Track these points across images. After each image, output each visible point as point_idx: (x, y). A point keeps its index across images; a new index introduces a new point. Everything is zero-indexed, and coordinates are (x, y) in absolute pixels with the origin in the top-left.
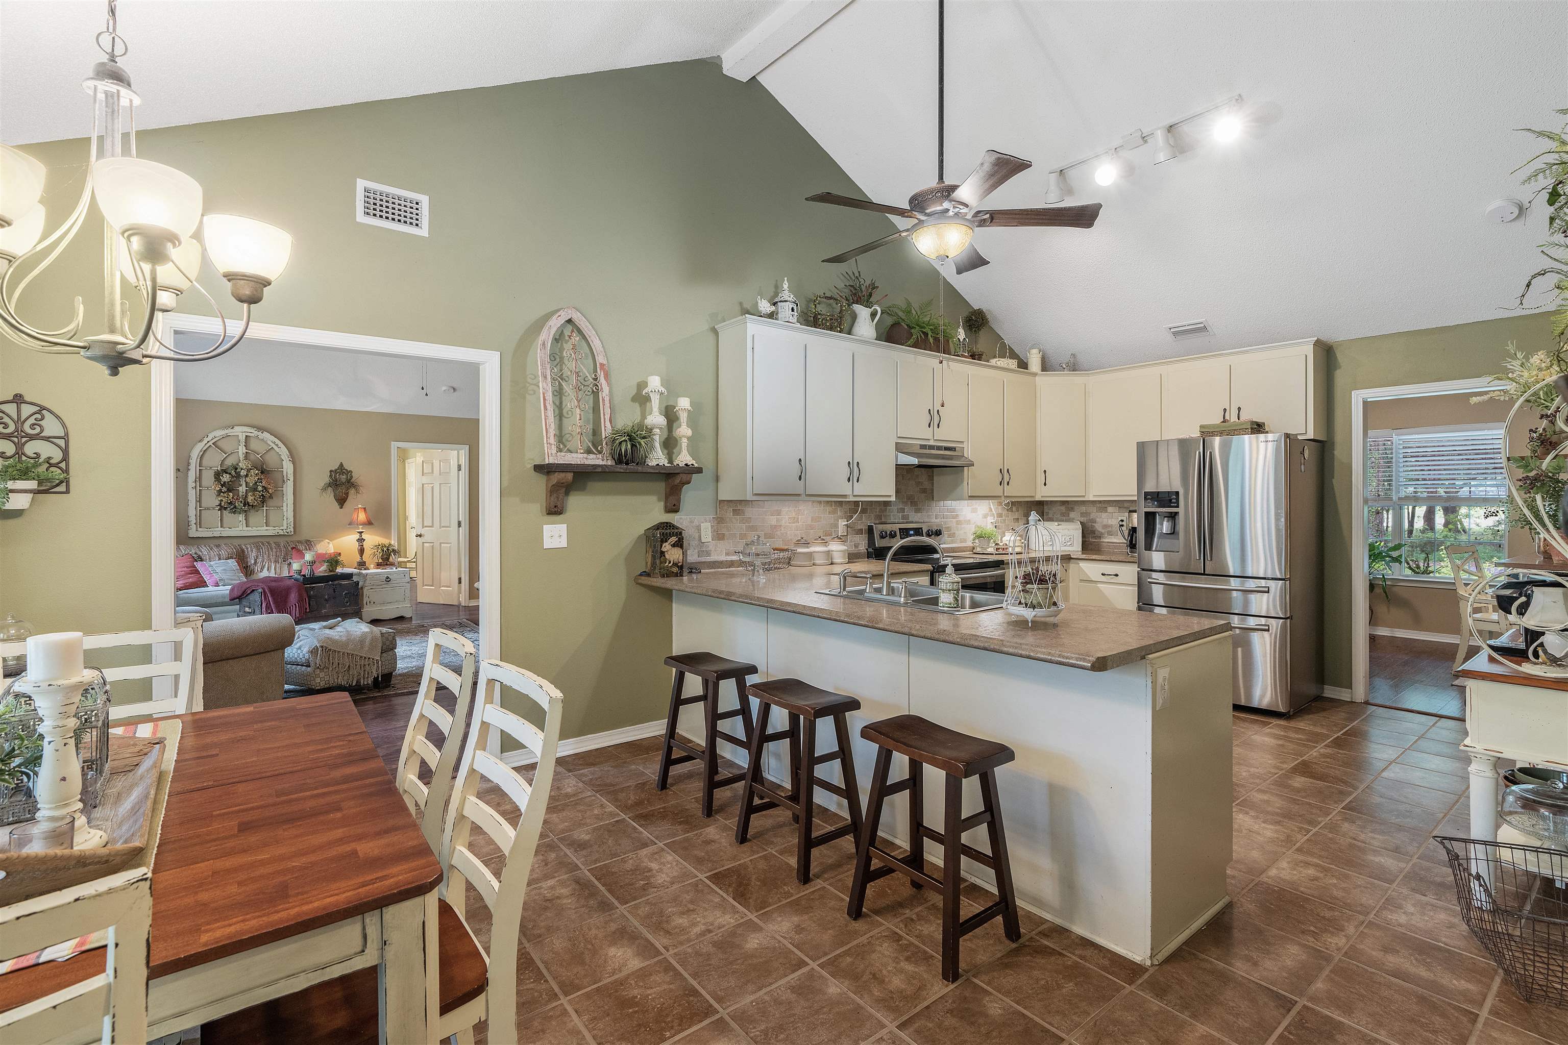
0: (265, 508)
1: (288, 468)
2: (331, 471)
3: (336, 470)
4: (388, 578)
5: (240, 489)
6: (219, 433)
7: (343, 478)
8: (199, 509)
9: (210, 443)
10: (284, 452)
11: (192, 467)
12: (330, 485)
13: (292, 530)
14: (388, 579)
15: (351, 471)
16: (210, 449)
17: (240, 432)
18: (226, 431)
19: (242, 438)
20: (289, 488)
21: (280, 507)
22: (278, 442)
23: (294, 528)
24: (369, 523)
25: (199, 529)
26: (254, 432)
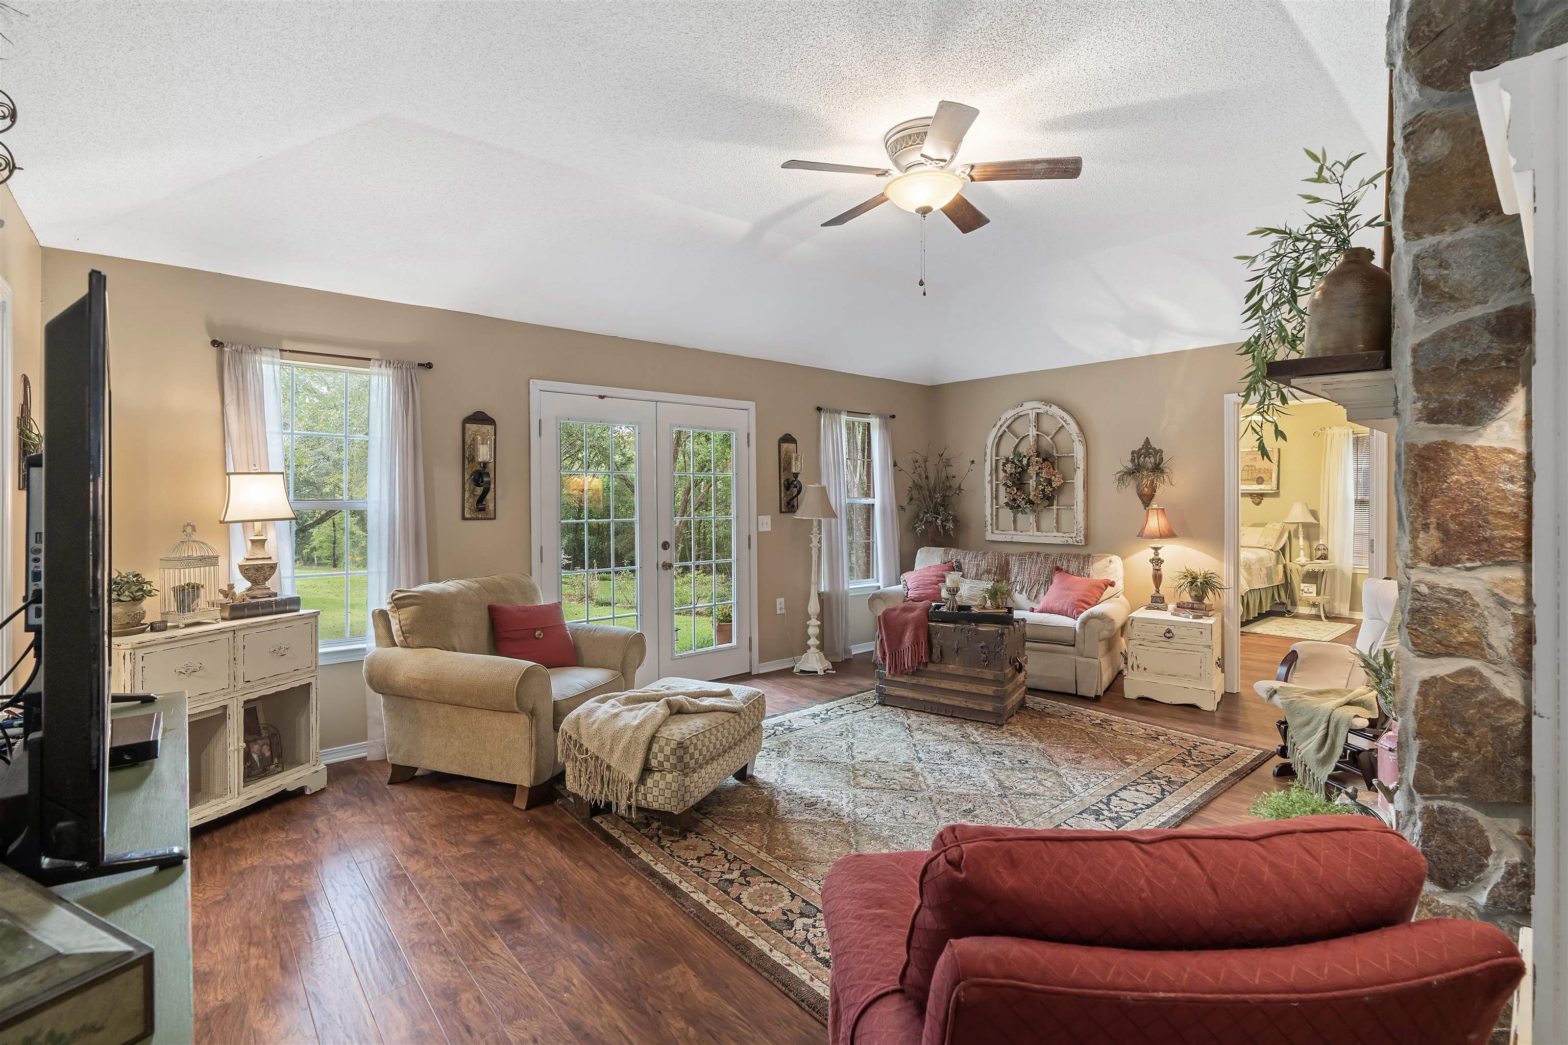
0: (1055, 507)
1: (1079, 452)
2: (1133, 453)
3: (1140, 450)
4: (1169, 631)
5: (1031, 482)
6: (1010, 414)
7: (1150, 461)
8: (995, 507)
9: (1004, 428)
10: (1073, 428)
11: (988, 458)
12: (1131, 473)
13: (1082, 538)
14: (1169, 634)
15: (1161, 451)
16: (1006, 435)
17: (1030, 408)
18: (1017, 410)
19: (1032, 416)
20: (1079, 479)
21: (1070, 507)
22: (1067, 416)
23: (1086, 537)
24: (1170, 535)
25: (996, 532)
26: (1044, 408)
